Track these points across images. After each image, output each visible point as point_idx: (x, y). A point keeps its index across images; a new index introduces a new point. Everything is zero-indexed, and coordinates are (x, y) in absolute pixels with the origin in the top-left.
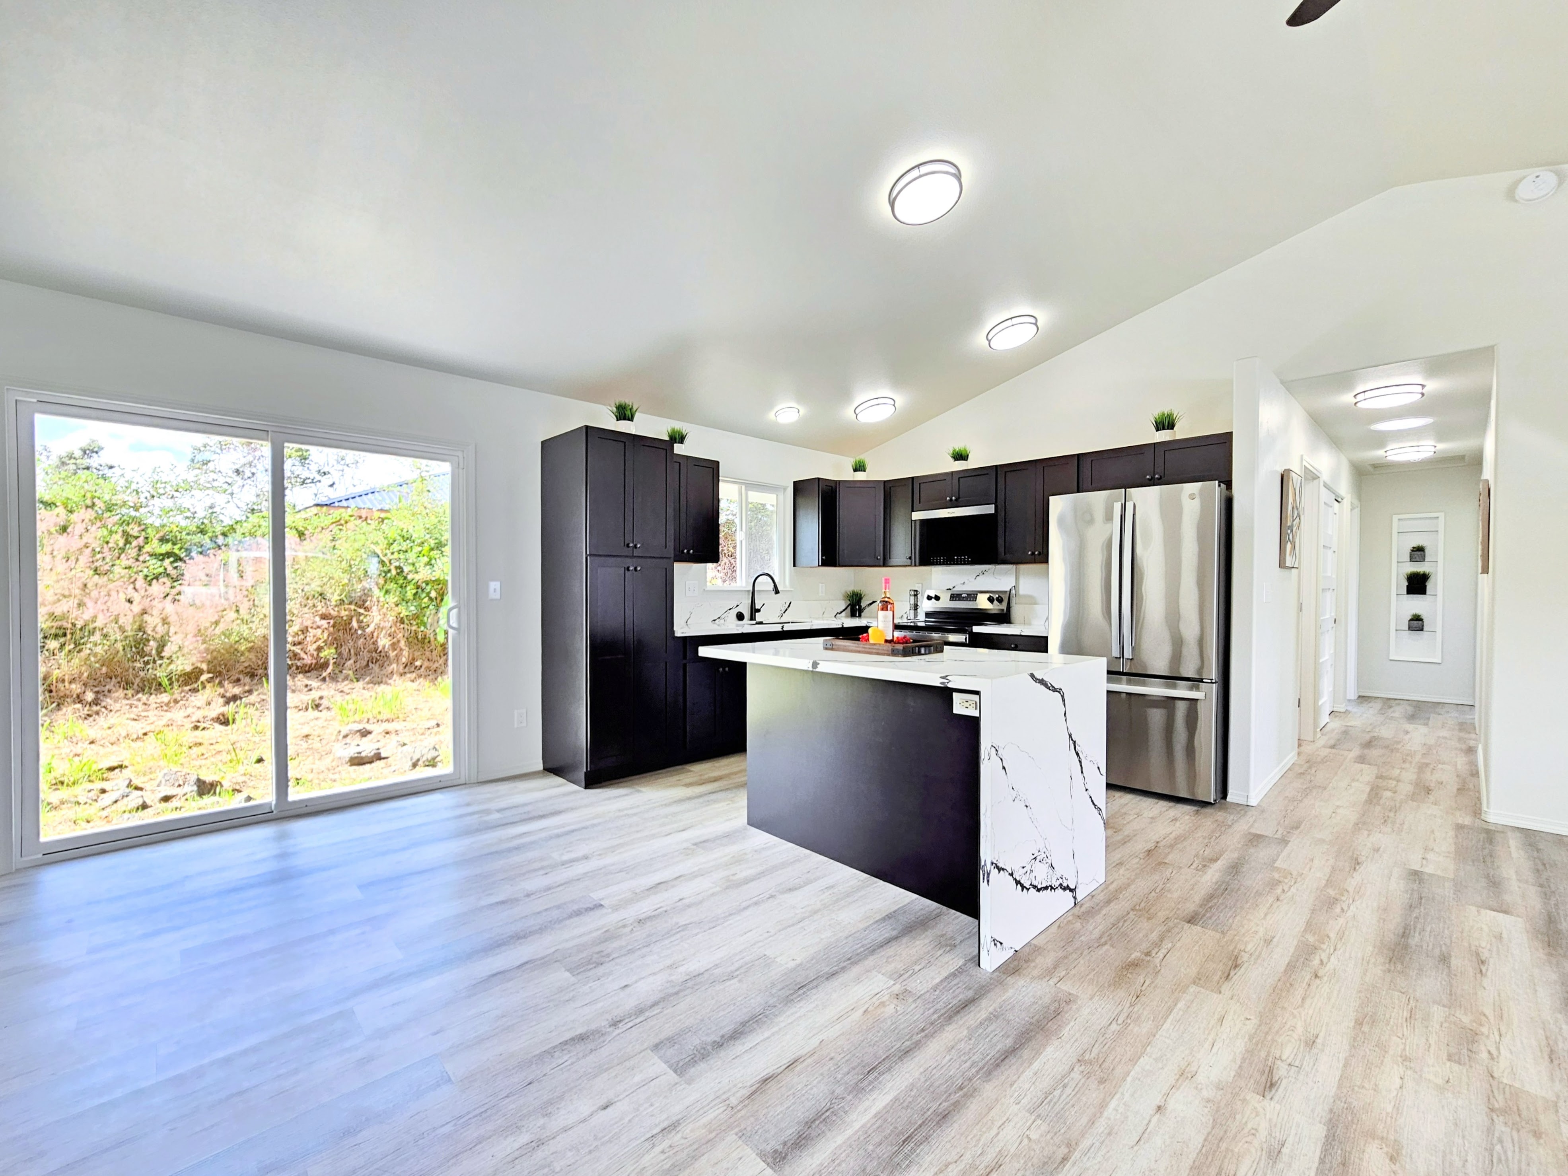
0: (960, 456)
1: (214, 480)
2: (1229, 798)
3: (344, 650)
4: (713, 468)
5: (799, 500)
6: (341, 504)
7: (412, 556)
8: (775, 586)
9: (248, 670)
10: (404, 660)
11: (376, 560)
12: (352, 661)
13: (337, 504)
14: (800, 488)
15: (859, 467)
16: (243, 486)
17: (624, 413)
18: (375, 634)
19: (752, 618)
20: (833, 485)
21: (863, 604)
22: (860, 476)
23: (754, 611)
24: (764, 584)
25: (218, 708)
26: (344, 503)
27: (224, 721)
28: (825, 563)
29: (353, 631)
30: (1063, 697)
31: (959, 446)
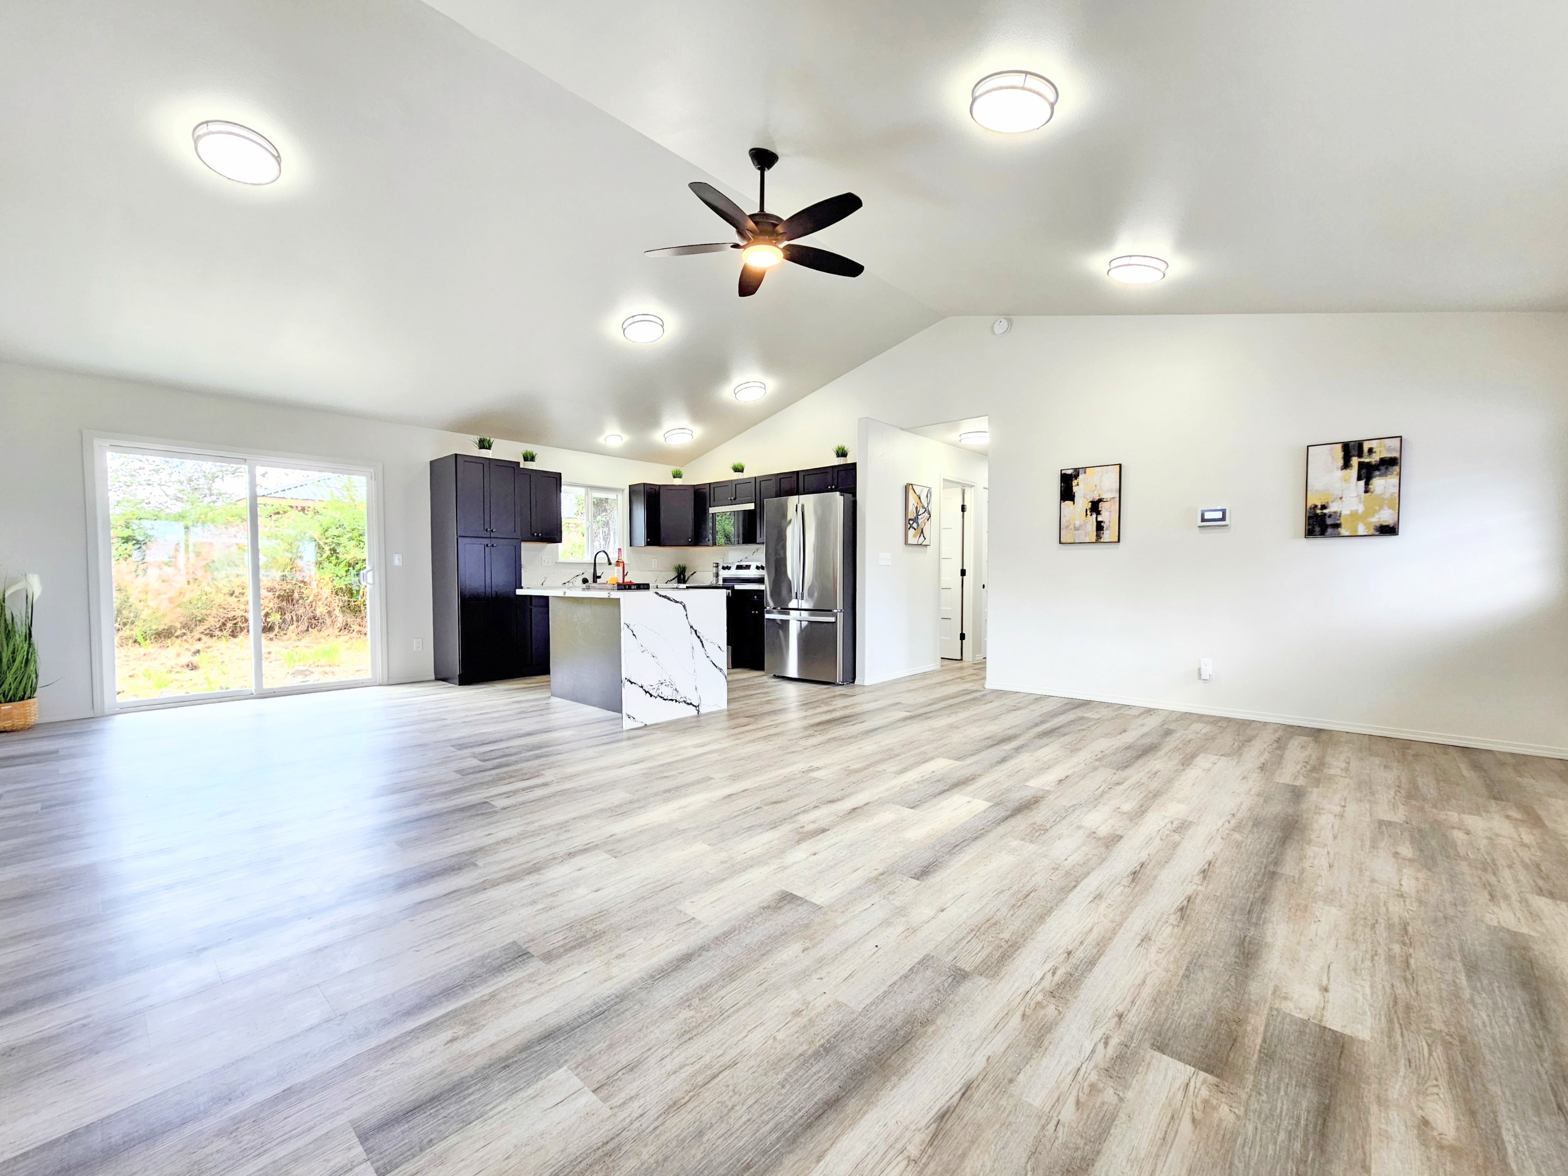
0: (738, 469)
1: (140, 468)
2: (856, 683)
3: (288, 617)
4: (556, 478)
5: (633, 498)
6: (277, 495)
7: (343, 540)
8: (609, 560)
9: (208, 631)
10: (339, 625)
11: (314, 544)
12: (294, 626)
13: (273, 495)
14: (633, 491)
15: (677, 475)
16: (172, 473)
17: (484, 444)
18: (314, 604)
19: (595, 581)
20: (657, 488)
21: (687, 574)
22: (677, 482)
23: (596, 577)
24: (602, 558)
25: (187, 658)
26: (281, 494)
27: (193, 667)
28: (648, 544)
29: (295, 601)
30: (684, 606)
31: (737, 462)
